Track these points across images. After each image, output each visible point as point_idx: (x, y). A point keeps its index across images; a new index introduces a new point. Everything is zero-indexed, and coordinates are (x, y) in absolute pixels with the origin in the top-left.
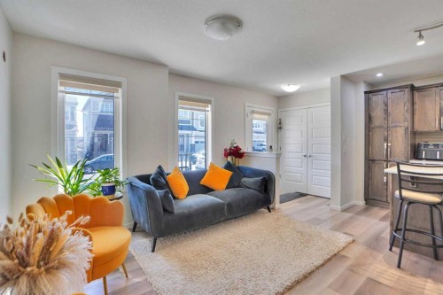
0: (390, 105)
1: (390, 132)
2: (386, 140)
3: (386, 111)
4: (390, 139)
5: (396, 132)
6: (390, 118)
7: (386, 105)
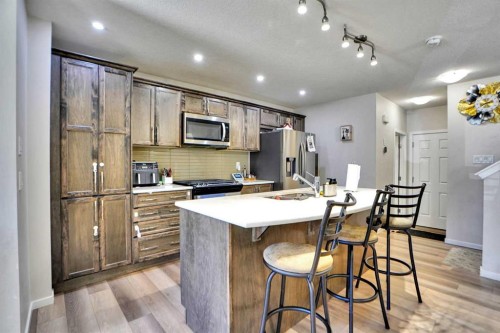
0: (103, 91)
1: (103, 142)
2: (95, 156)
3: (96, 102)
4: (103, 154)
5: (112, 143)
6: (103, 117)
7: (97, 91)
